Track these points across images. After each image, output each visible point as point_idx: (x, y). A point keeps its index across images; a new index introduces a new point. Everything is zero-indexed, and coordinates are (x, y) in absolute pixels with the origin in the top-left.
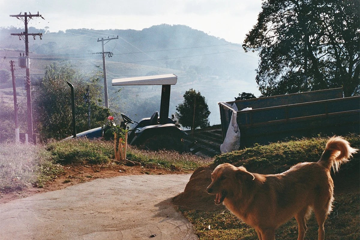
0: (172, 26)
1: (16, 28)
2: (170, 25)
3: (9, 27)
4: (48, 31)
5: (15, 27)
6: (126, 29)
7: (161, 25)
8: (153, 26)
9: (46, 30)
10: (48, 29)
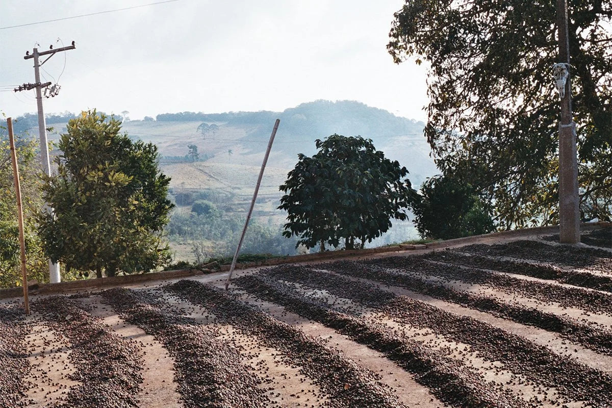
0: (335, 103)
1: (74, 115)
2: (331, 102)
3: (64, 113)
4: (127, 119)
5: (72, 113)
6: (258, 111)
7: (315, 102)
8: (301, 104)
9: (124, 117)
10: (127, 115)
